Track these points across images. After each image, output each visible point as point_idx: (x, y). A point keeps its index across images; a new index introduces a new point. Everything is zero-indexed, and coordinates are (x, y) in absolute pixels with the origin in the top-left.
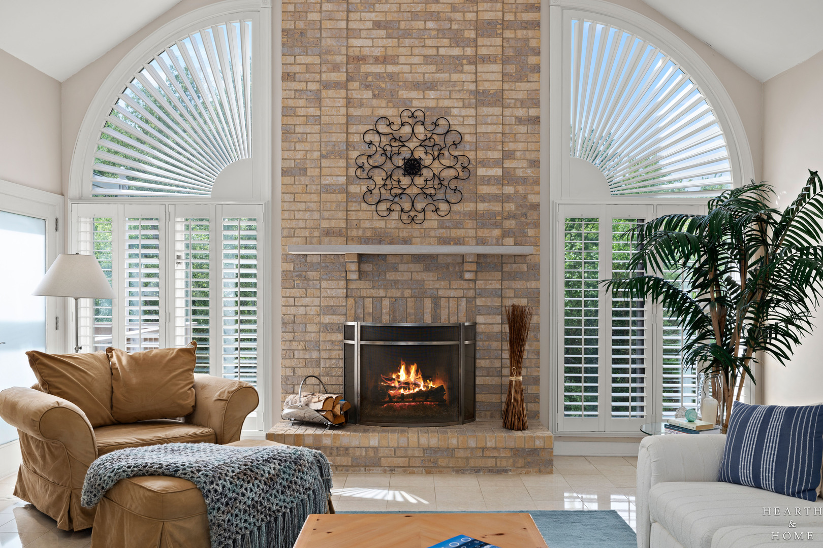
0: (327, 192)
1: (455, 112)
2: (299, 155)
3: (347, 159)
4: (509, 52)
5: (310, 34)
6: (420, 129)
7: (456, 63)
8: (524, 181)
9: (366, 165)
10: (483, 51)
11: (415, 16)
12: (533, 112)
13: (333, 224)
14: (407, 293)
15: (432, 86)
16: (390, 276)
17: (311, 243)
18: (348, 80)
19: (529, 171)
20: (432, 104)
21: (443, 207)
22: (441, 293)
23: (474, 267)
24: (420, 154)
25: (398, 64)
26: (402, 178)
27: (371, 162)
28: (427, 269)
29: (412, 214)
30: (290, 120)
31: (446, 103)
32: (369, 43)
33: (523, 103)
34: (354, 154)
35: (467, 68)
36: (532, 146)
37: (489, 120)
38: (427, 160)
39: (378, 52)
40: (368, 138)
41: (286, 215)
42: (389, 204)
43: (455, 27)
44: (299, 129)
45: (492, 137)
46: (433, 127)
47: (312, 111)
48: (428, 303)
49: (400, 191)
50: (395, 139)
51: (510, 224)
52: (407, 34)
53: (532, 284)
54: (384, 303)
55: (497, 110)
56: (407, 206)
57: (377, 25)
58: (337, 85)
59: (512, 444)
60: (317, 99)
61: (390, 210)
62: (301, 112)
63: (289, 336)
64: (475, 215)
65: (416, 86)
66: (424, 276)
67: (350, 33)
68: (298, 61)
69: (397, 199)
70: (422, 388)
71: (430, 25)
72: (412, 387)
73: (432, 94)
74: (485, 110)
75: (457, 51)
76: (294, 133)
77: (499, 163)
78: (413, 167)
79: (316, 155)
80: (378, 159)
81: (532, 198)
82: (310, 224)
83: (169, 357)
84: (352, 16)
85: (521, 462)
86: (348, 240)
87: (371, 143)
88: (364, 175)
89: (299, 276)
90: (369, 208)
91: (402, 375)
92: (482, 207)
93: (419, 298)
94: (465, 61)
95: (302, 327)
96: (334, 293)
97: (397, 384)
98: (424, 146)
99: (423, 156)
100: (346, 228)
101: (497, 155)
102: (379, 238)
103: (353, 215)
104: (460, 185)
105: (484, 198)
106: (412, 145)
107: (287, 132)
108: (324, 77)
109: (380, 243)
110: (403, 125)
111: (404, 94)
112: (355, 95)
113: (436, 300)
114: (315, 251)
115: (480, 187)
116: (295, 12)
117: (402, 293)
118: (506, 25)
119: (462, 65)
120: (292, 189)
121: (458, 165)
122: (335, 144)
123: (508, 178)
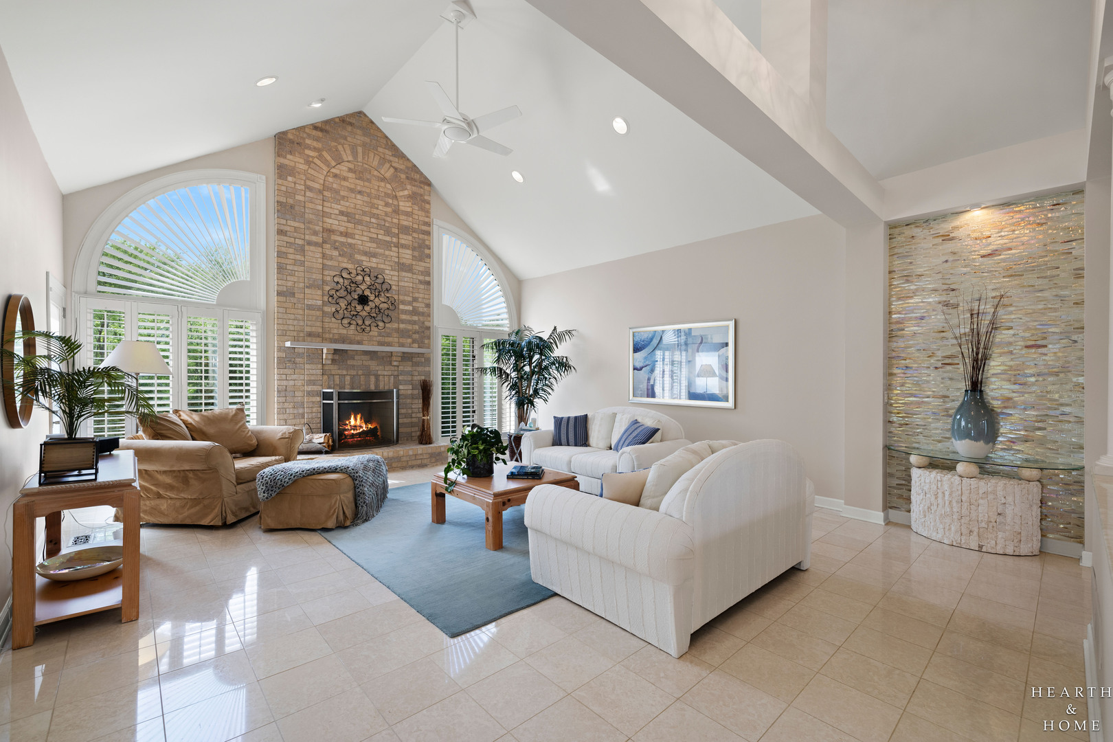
0: (309, 309)
1: (387, 272)
2: (290, 284)
3: (323, 290)
4: (416, 245)
5: (297, 208)
6: (367, 279)
7: (388, 245)
8: (423, 314)
9: (335, 295)
10: (402, 241)
11: (364, 213)
12: (427, 279)
13: (314, 329)
14: (360, 372)
15: (374, 255)
16: (350, 362)
17: (298, 341)
18: (323, 243)
19: (425, 309)
20: (374, 265)
21: (381, 324)
22: (379, 373)
23: (400, 359)
24: (367, 293)
25: (354, 239)
26: (357, 306)
27: (338, 294)
28: (372, 359)
29: (363, 327)
30: (283, 261)
31: (382, 266)
32: (337, 222)
33: (422, 273)
34: (327, 288)
35: (393, 249)
36: (426, 296)
37: (406, 279)
38: (372, 297)
39: (342, 229)
40: (336, 279)
41: (280, 321)
42: (349, 320)
43: (387, 225)
44: (288, 267)
45: (407, 289)
46: (375, 278)
47: (298, 257)
48: (373, 379)
49: (356, 313)
50: (353, 283)
51: (416, 336)
52: (359, 222)
53: (427, 369)
54: (346, 378)
55: (410, 275)
56: (360, 322)
57: (342, 213)
58: (316, 244)
59: (430, 451)
60: (302, 250)
61: (350, 324)
62: (291, 256)
63: (283, 399)
64: (398, 330)
65: (366, 254)
66: (370, 363)
67: (325, 214)
68: (289, 224)
69: (354, 318)
70: (364, 428)
71: (373, 220)
72: (358, 428)
73: (374, 260)
74: (404, 274)
75: (388, 239)
76: (286, 269)
77: (410, 303)
78: (363, 300)
79: (302, 285)
80: (343, 293)
81: (427, 324)
82: (297, 328)
83: (231, 414)
84: (325, 204)
85: (433, 460)
86: (324, 340)
87: (338, 283)
88: (334, 301)
89: (290, 361)
90: (337, 321)
91: (352, 422)
92: (402, 326)
93: (367, 375)
94: (392, 245)
95: (291, 394)
96: (314, 372)
97: (349, 427)
98: (370, 289)
99: (369, 294)
100: (323, 333)
101: (410, 299)
102: (343, 340)
103: (326, 325)
104: (390, 313)
105: (403, 322)
106: (363, 287)
107: (281, 268)
108: (307, 237)
109: (343, 343)
110: (357, 275)
111: (358, 257)
112: (328, 252)
113: (377, 377)
114: (301, 346)
115: (401, 315)
116: (286, 192)
117: (357, 372)
118: (415, 231)
119: (391, 247)
120: (285, 305)
121: (389, 302)
122: (315, 280)
123: (415, 312)
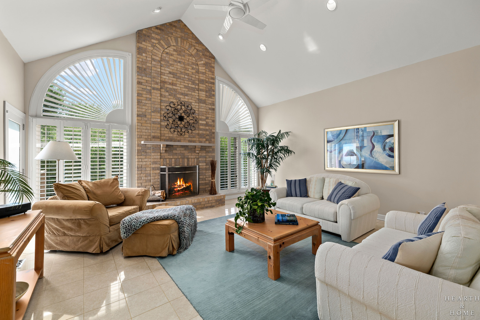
0: (153, 124)
1: (193, 104)
2: (144, 110)
3: (161, 113)
4: (207, 89)
5: (147, 70)
6: (183, 107)
7: (193, 90)
8: (211, 126)
9: (167, 116)
10: (201, 88)
11: (181, 73)
12: (213, 107)
13: (156, 134)
14: (180, 157)
15: (187, 95)
16: (174, 152)
17: (148, 140)
18: (161, 88)
19: (212, 123)
20: (187, 100)
21: (190, 131)
22: (189, 157)
23: (199, 149)
24: (183, 115)
25: (176, 86)
26: (178, 121)
27: (168, 115)
28: (185, 150)
29: (181, 133)
30: (140, 98)
31: (191, 101)
32: (167, 78)
33: (211, 104)
34: (163, 112)
35: (196, 91)
36: (213, 116)
37: (202, 107)
38: (185, 117)
39: (170, 81)
40: (167, 108)
41: (139, 130)
42: (174, 129)
43: (193, 79)
44: (143, 101)
45: (203, 112)
46: (187, 107)
47: (148, 96)
48: (186, 160)
49: (177, 126)
50: (176, 109)
51: (208, 137)
52: (179, 78)
53: (213, 154)
54: (172, 160)
55: (204, 105)
56: (179, 130)
57: (170, 73)
58: (157, 89)
59: (216, 198)
60: (150, 93)
61: (174, 131)
62: (144, 96)
63: (140, 172)
64: (198, 134)
65: (182, 94)
66: (185, 152)
67: (161, 74)
68: (143, 79)
69: (176, 128)
70: (184, 186)
71: (186, 77)
72: (181, 186)
73: (187, 97)
74: (202, 105)
75: (193, 86)
76: (142, 102)
77: (204, 120)
78: (181, 119)
79: (150, 111)
80: (171, 115)
81: (213, 131)
82: (148, 134)
83: (111, 181)
84: (162, 68)
85: (217, 203)
86: (161, 140)
87: (168, 109)
88: (166, 119)
89: (143, 151)
90: (168, 130)
91: (178, 183)
92: (201, 132)
93: (183, 158)
94: (196, 90)
95: (144, 169)
96: (156, 157)
97: (177, 186)
98: (184, 113)
99: (184, 116)
100: (160, 136)
101: (204, 118)
102: (171, 140)
103: (162, 132)
104: (195, 125)
105: (201, 130)
106: (181, 112)
107: (139, 102)
108: (153, 85)
109: (171, 141)
110: (178, 105)
111: (178, 96)
112: (163, 93)
113: (188, 159)
114: (149, 143)
115: (200, 126)
116: (142, 61)
117: (178, 157)
118: (207, 82)
119: (195, 90)
120: (141, 122)
121: (194, 119)
122: (157, 108)
123: (207, 125)
